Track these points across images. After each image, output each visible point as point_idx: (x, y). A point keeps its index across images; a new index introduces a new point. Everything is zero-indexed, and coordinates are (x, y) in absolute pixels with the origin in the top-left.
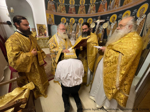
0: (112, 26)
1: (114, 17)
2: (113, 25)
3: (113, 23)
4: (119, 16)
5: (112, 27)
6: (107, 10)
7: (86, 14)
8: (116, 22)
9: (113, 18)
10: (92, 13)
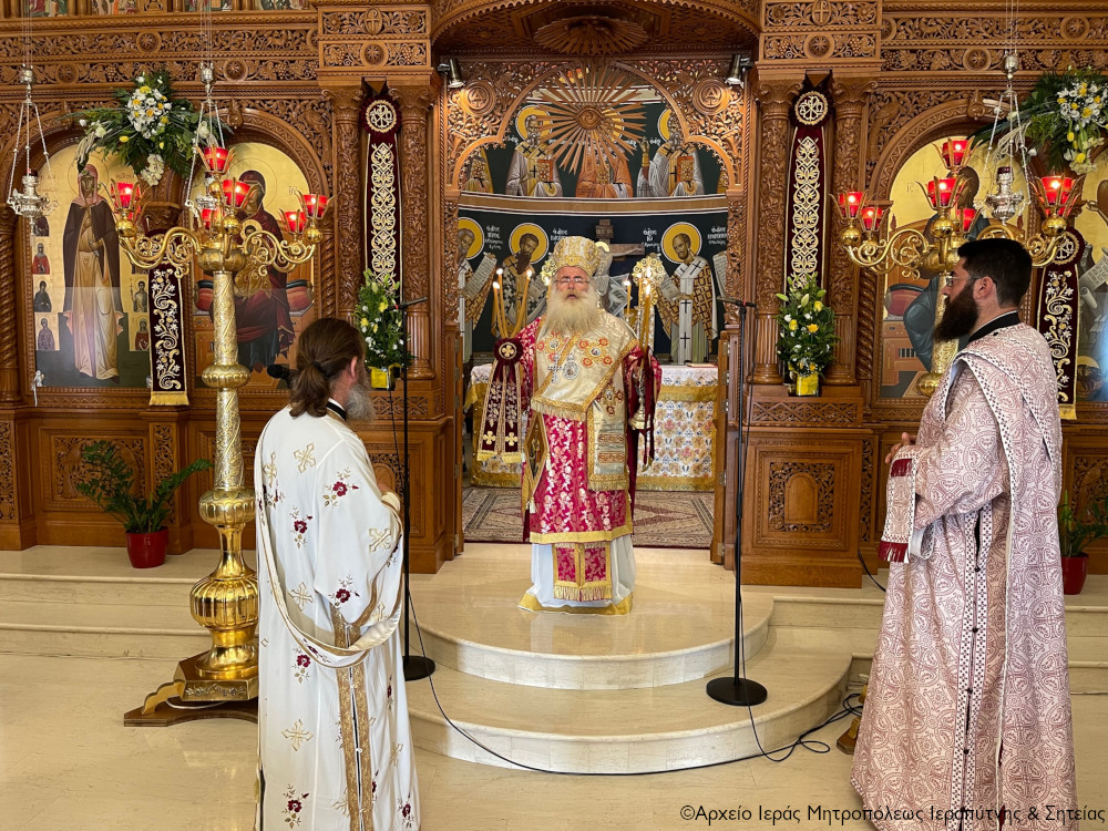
0: (682, 282)
1: (686, 239)
2: (688, 274)
3: (688, 265)
4: (714, 236)
5: (687, 287)
6: (635, 195)
8: (703, 263)
9: (679, 241)
10: (538, 195)
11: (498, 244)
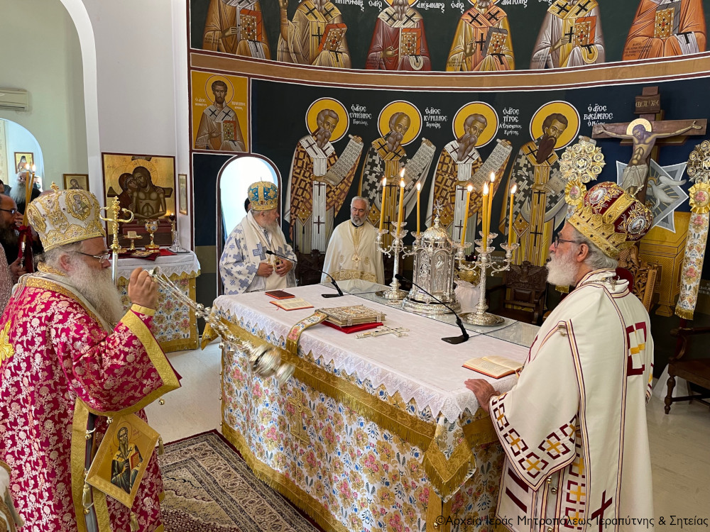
7: (521, 73)
10: (572, 64)
11: (515, 129)
